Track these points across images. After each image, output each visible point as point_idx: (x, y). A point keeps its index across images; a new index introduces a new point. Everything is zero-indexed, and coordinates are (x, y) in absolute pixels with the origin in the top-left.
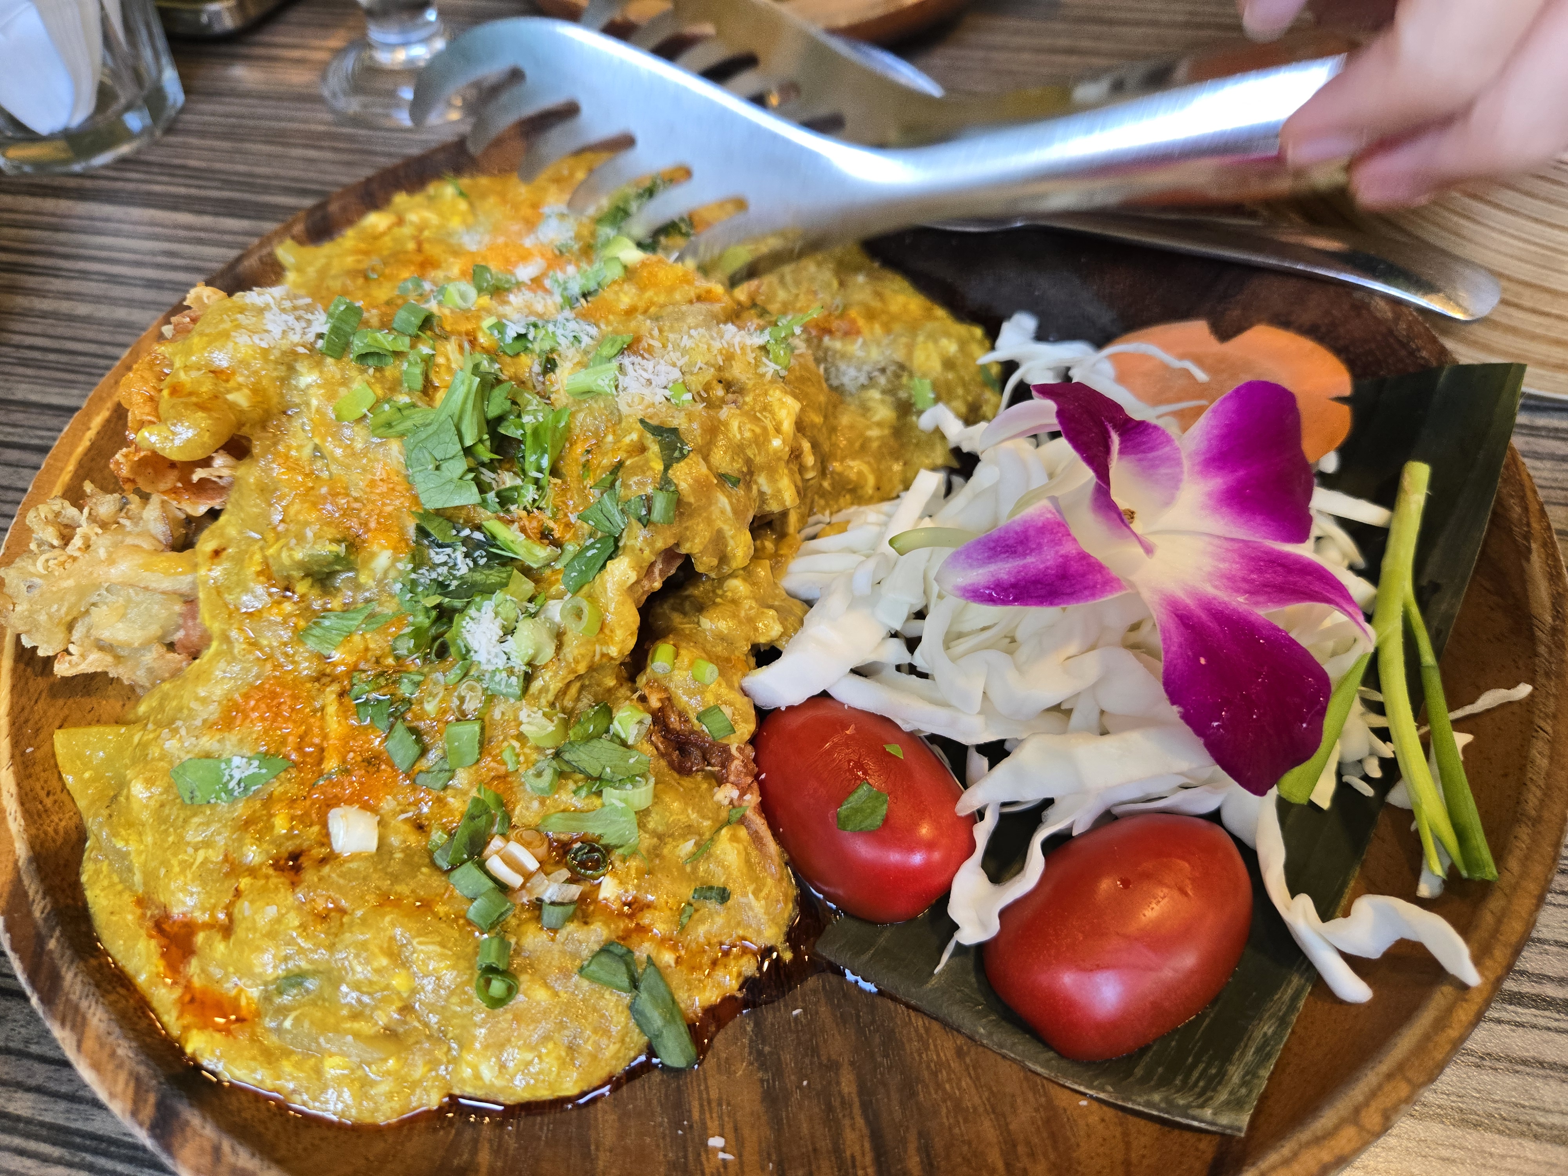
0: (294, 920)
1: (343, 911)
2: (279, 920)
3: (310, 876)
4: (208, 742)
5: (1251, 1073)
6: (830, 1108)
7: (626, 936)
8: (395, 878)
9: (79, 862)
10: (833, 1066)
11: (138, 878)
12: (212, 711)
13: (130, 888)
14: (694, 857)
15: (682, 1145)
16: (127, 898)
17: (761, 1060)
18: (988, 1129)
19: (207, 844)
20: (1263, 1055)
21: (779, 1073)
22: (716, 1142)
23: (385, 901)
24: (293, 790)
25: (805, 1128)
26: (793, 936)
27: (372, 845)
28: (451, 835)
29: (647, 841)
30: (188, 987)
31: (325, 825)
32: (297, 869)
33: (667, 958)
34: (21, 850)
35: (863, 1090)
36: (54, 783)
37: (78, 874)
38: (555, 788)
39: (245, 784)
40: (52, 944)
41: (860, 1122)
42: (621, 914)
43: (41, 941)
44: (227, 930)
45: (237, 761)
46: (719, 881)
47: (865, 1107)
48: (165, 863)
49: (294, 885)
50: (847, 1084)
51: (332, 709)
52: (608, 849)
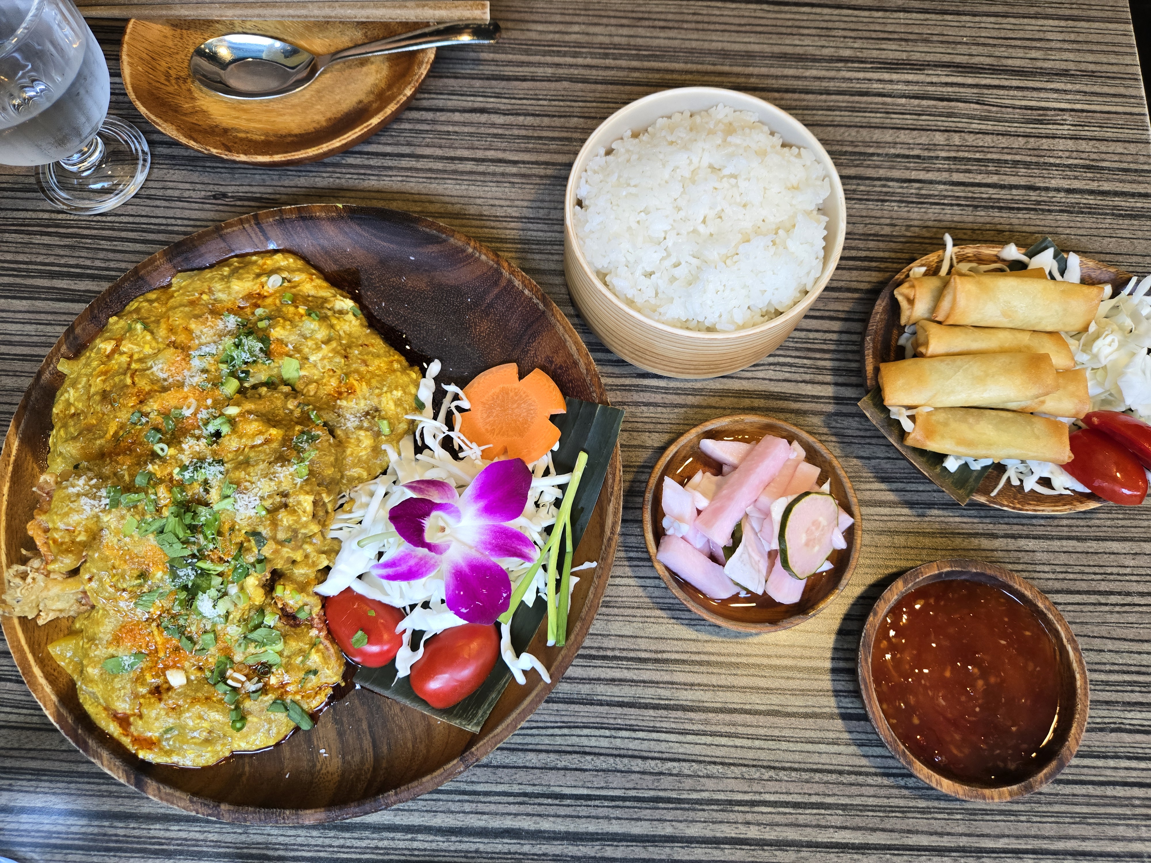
0: (163, 713)
1: (180, 706)
2: (158, 714)
3: (165, 696)
4: (111, 650)
5: (485, 712)
6: (359, 734)
7: (282, 695)
8: (197, 691)
9: (77, 695)
10: (360, 720)
11: (102, 701)
12: (109, 637)
13: (100, 704)
14: (302, 662)
15: (311, 753)
16: (100, 708)
17: (336, 721)
18: (409, 735)
19: (124, 688)
20: (490, 705)
21: (342, 725)
22: (322, 751)
23: (195, 700)
24: (150, 664)
25: (351, 741)
26: (344, 677)
27: (184, 681)
28: (212, 672)
29: (284, 661)
30: (133, 736)
31: (165, 675)
32: (159, 693)
33: (298, 697)
34: (54, 698)
35: (370, 726)
36: (54, 665)
37: (78, 699)
38: (246, 648)
39: (131, 666)
40: (80, 731)
41: (369, 737)
42: (279, 688)
43: (76, 731)
44: (141, 716)
45: (125, 658)
46: (314, 667)
47: (370, 732)
48: (110, 696)
49: (160, 700)
50: (365, 726)
51: (156, 633)
52: (271, 666)
